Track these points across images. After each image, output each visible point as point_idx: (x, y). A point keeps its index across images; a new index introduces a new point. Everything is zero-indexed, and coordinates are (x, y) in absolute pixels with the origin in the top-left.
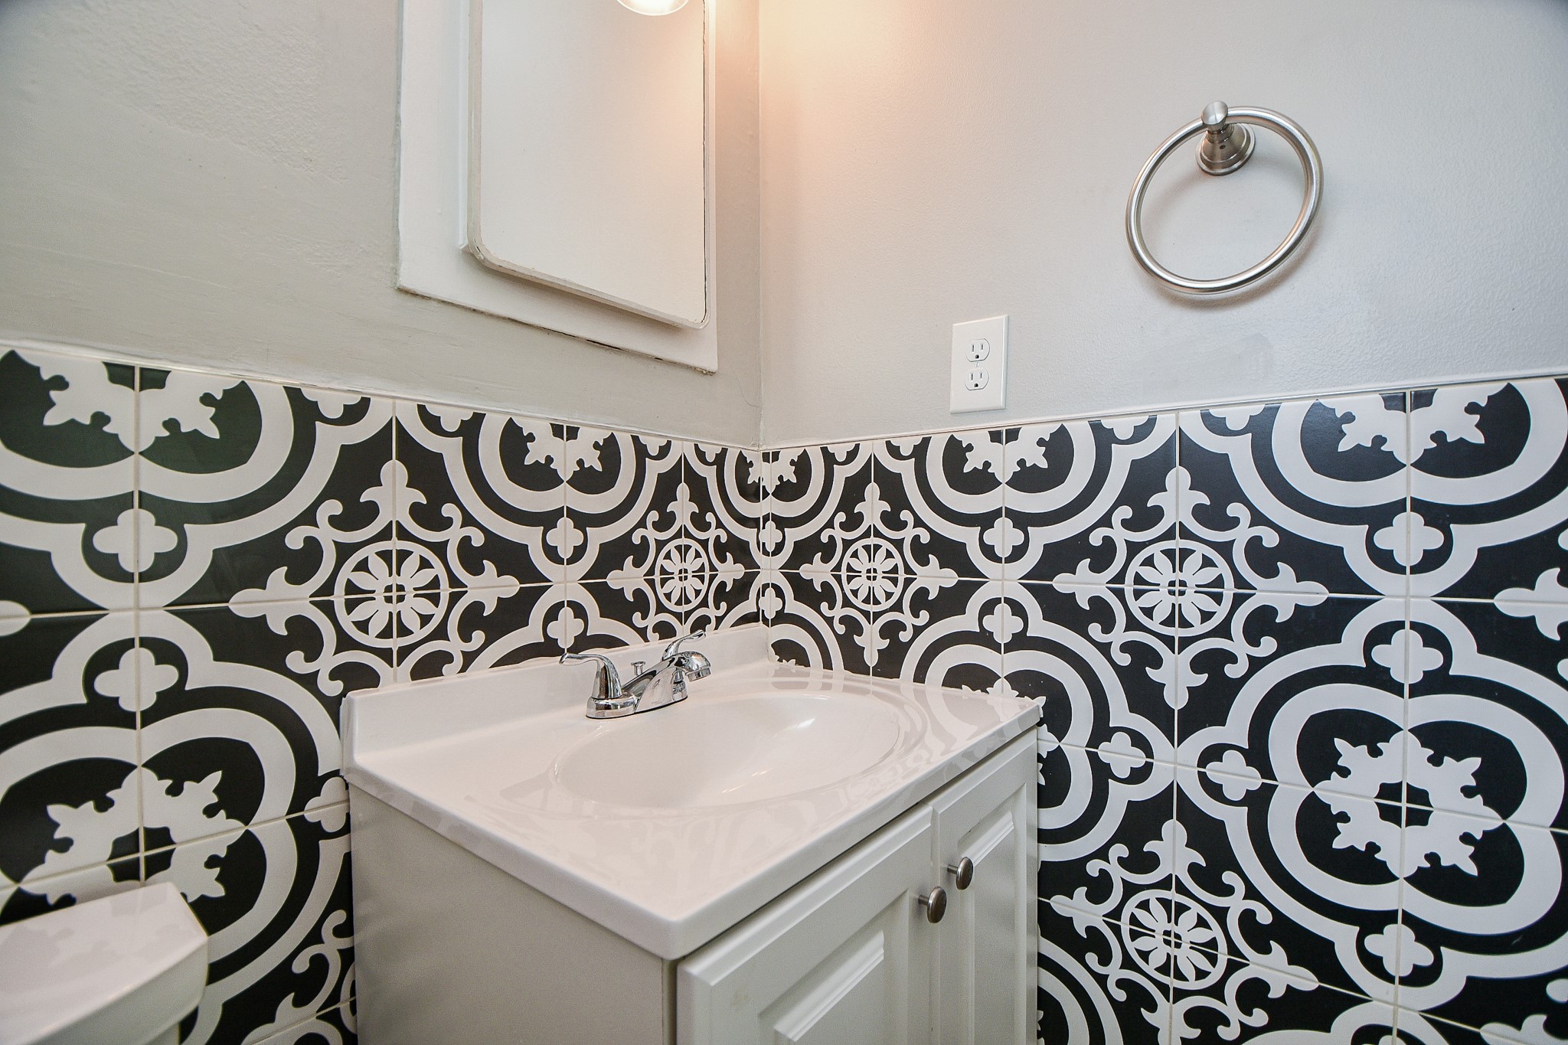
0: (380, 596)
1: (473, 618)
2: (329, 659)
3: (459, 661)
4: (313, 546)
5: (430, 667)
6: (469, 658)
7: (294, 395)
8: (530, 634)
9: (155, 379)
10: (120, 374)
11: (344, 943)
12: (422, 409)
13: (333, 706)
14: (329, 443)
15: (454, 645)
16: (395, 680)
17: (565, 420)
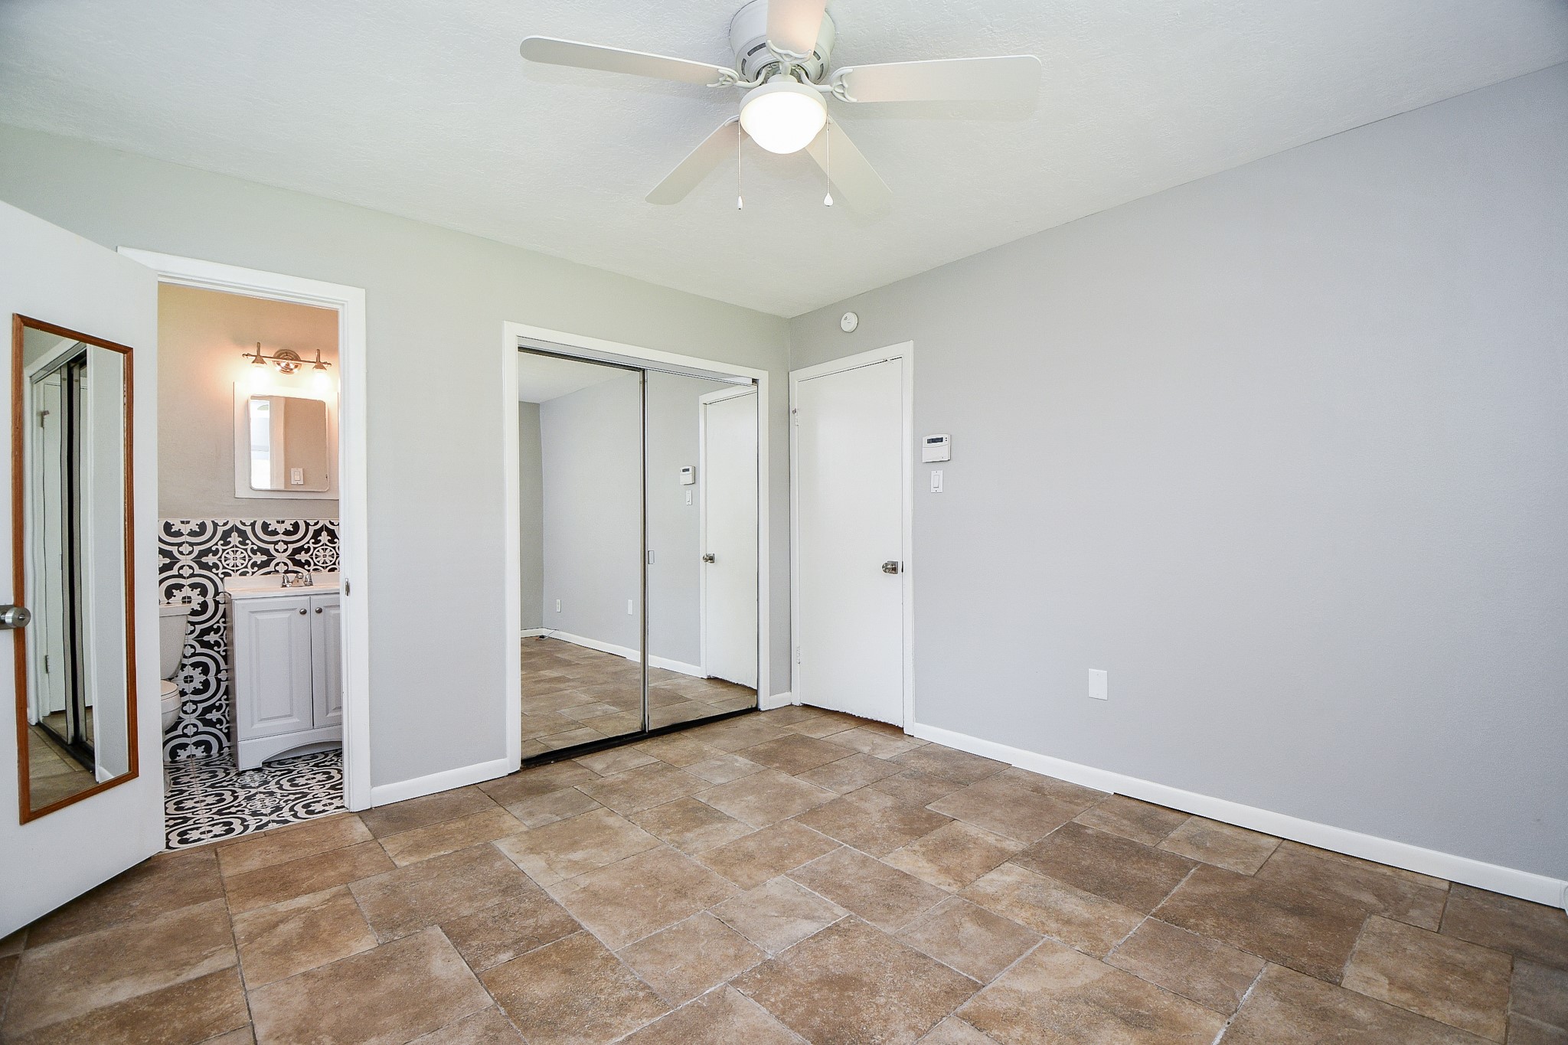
0: (232, 559)
1: (254, 565)
2: (221, 571)
3: (251, 573)
4: (217, 550)
5: (244, 574)
6: (253, 573)
7: (213, 522)
8: (271, 568)
9: (188, 522)
10: (182, 522)
11: (225, 625)
12: (241, 521)
13: (222, 579)
14: (220, 531)
15: (250, 570)
16: (235, 576)
17: (281, 519)
